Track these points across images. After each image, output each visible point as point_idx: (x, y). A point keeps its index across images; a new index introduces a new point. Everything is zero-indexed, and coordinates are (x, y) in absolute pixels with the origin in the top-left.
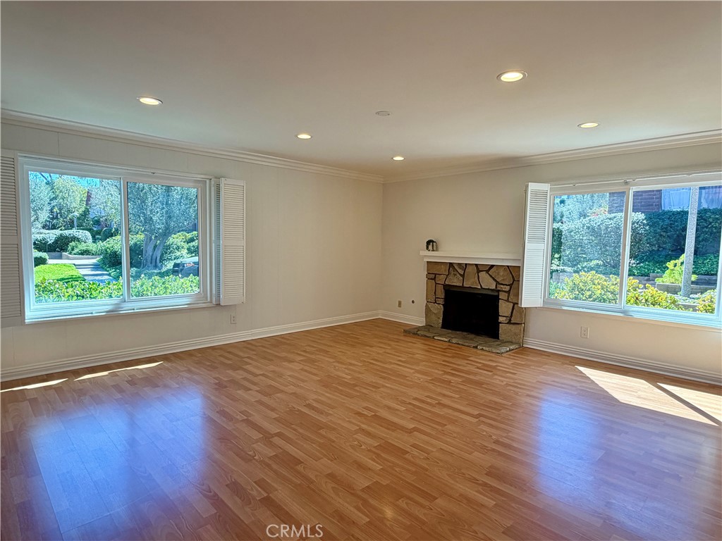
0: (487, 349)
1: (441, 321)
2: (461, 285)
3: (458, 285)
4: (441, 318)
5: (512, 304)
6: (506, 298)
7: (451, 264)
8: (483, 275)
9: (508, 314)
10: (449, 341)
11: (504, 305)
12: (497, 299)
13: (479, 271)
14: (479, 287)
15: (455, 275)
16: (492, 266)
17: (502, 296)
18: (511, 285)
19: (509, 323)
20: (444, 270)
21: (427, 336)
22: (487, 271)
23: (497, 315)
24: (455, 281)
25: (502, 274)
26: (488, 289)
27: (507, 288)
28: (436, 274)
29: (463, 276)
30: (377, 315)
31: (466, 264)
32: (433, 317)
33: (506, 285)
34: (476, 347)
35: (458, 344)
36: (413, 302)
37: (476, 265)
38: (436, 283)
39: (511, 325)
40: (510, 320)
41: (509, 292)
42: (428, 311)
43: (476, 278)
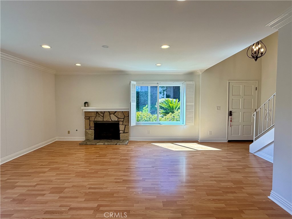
0: (121, 144)
1: (94, 137)
2: (102, 120)
3: (101, 120)
4: (93, 135)
5: (124, 126)
6: (122, 124)
7: (97, 112)
8: (112, 116)
9: (123, 129)
10: (104, 144)
11: (121, 126)
12: (118, 124)
13: (110, 114)
14: (111, 120)
15: (99, 116)
16: (116, 112)
17: (121, 123)
18: (124, 118)
19: (124, 133)
20: (93, 115)
21: (92, 144)
22: (114, 114)
23: (119, 131)
24: (99, 119)
25: (120, 115)
26: (115, 121)
27: (123, 120)
28: (89, 117)
29: (103, 116)
30: (55, 139)
31: (104, 112)
32: (90, 136)
33: (122, 119)
34: (116, 144)
35: (108, 144)
36: (77, 130)
37: (109, 112)
38: (90, 121)
39: (125, 134)
40: (124, 132)
41: (123, 121)
42: (86, 134)
43: (109, 117)
